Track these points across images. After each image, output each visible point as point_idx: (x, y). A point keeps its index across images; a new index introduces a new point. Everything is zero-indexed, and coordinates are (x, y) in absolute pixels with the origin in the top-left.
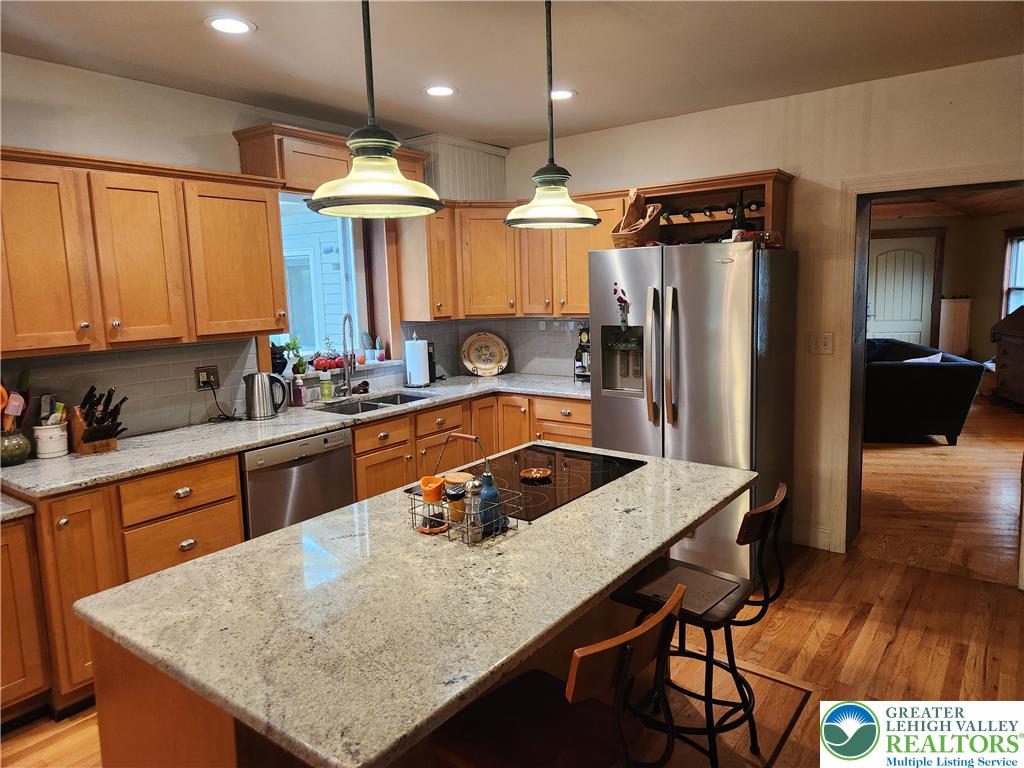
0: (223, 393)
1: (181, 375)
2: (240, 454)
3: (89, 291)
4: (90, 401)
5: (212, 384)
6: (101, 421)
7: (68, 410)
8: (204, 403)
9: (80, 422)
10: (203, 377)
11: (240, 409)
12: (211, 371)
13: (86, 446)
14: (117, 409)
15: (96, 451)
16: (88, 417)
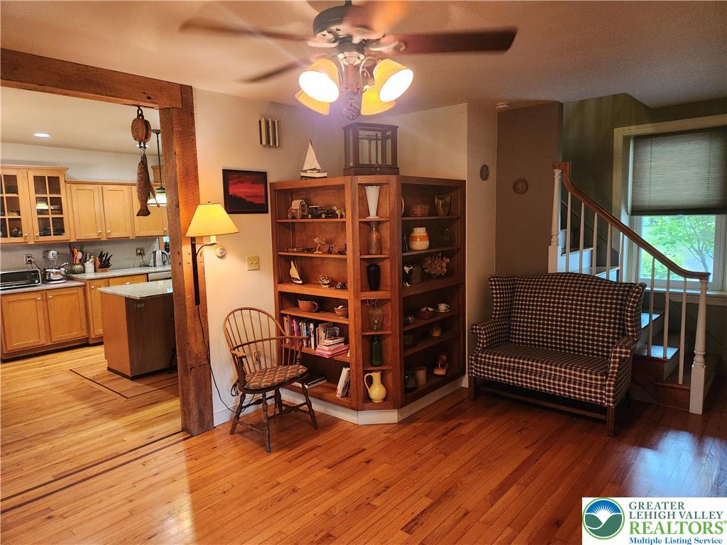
0: (146, 258)
1: (131, 249)
2: (147, 274)
3: (101, 222)
4: (101, 256)
5: (141, 254)
6: (104, 262)
7: (94, 258)
8: (139, 260)
9: (98, 263)
10: (139, 251)
11: (152, 264)
12: (142, 249)
13: (100, 270)
14: (109, 259)
15: (102, 271)
16: (100, 261)
